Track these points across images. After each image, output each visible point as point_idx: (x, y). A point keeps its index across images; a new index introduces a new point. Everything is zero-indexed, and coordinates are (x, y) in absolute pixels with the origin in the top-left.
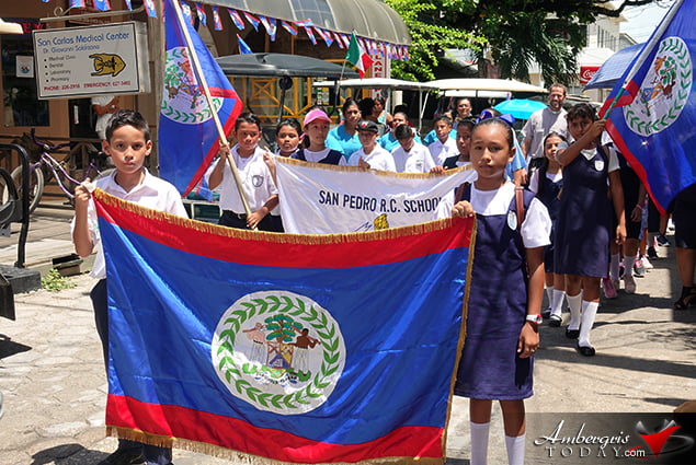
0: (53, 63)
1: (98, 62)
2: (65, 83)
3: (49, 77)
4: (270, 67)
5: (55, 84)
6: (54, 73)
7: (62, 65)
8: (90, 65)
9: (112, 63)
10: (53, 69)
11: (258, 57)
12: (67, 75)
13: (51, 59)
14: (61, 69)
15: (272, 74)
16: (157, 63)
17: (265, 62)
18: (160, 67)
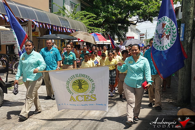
2: (7, 41)
4: (59, 37)
5: (5, 41)
7: (7, 37)
12: (8, 39)
13: (4, 35)
15: (60, 39)
16: (30, 36)
17: (57, 36)
18: (31, 37)
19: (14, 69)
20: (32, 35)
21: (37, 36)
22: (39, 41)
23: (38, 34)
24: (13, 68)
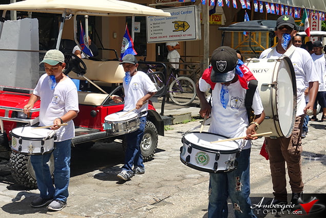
0: (155, 26)
1: (176, 25)
2: (160, 35)
3: (152, 32)
4: (265, 27)
5: (155, 36)
6: (155, 30)
7: (159, 27)
8: (173, 26)
9: (183, 26)
10: (155, 29)
11: (258, 22)
12: (161, 31)
13: (154, 24)
14: (158, 28)
15: (267, 30)
16: (205, 25)
17: (262, 24)
18: (206, 27)
19: (171, 93)
20: (208, 24)
21: (218, 23)
22: (223, 35)
23: (220, 20)
24: (171, 90)
